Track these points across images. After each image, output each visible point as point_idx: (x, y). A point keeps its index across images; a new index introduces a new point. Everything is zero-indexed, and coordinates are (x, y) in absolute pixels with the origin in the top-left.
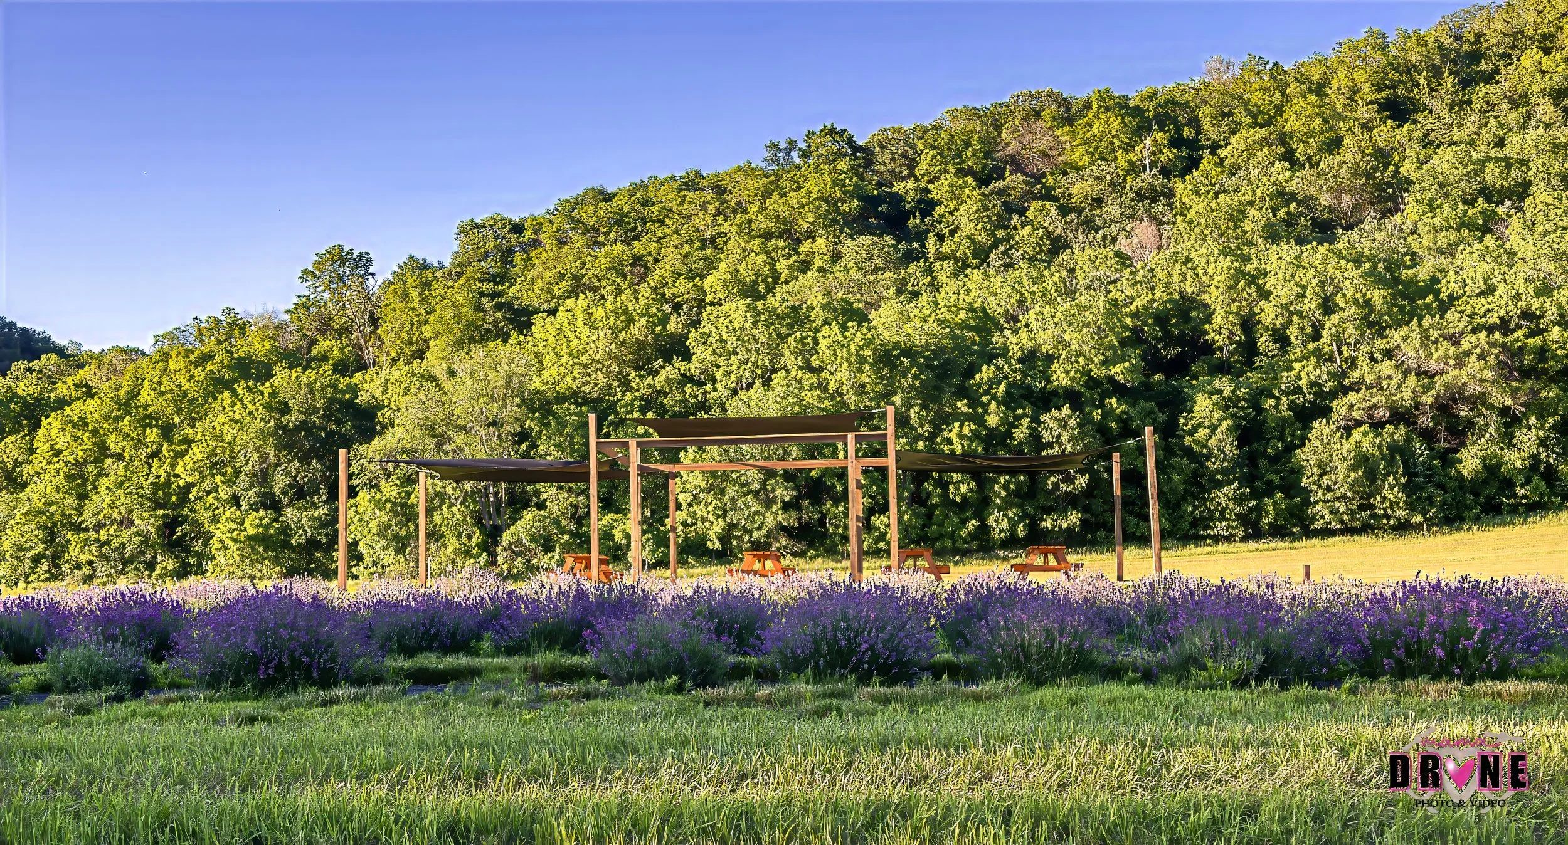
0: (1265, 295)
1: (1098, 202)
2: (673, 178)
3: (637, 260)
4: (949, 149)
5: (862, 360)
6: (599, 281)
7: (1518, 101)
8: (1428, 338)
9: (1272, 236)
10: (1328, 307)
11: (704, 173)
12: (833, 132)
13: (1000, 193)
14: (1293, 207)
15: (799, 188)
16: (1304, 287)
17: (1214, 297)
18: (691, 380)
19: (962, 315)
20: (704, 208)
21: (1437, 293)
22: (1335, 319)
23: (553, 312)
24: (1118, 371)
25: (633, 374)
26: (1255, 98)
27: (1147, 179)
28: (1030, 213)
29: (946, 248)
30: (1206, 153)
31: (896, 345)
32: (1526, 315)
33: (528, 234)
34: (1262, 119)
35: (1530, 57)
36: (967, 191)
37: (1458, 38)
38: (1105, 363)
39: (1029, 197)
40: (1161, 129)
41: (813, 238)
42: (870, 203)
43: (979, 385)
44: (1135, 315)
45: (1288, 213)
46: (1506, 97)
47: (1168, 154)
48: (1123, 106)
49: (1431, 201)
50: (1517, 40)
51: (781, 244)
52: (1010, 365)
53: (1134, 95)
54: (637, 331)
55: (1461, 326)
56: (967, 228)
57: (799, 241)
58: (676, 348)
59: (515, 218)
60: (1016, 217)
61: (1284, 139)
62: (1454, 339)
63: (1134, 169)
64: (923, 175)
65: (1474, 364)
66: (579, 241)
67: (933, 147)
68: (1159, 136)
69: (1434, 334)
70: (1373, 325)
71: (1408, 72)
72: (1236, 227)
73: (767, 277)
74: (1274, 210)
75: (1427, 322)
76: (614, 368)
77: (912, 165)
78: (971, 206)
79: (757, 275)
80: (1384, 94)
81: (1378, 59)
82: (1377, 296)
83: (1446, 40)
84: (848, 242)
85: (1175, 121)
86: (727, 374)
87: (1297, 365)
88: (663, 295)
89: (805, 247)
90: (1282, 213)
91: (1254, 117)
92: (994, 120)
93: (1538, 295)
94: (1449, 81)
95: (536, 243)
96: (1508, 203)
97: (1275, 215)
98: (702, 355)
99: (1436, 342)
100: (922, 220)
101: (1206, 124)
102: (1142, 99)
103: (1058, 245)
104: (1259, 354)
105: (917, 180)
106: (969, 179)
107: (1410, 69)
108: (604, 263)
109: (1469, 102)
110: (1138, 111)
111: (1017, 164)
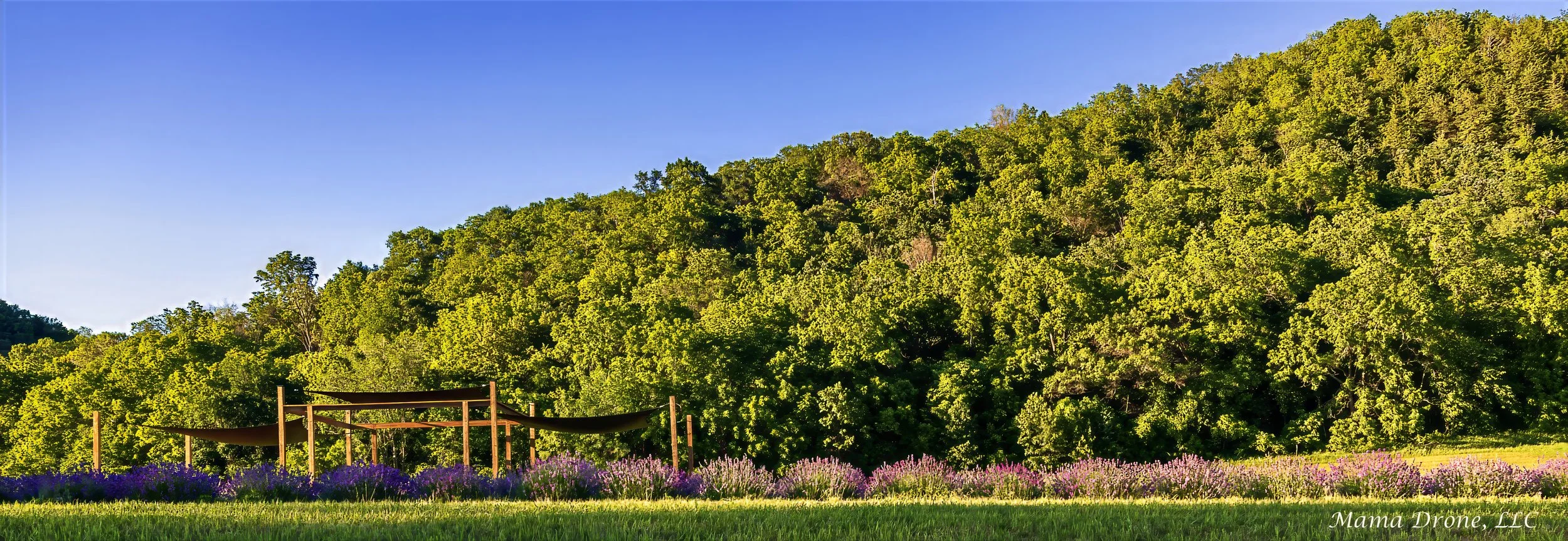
0: (998, 296)
1: (893, 222)
2: (563, 200)
3: (528, 267)
4: (781, 179)
5: (681, 347)
6: (496, 282)
7: (1228, 143)
8: (1115, 330)
9: (1019, 248)
10: (1044, 307)
11: (590, 196)
12: (688, 163)
13: (816, 214)
14: (1038, 227)
15: (660, 209)
16: (1025, 292)
17: (963, 299)
18: (555, 363)
19: (769, 313)
20: (583, 225)
21: (1126, 295)
22: (1047, 315)
23: (452, 308)
24: (880, 356)
25: (510, 357)
26: (1024, 141)
27: (935, 203)
28: (839, 231)
29: (771, 258)
30: (981, 183)
31: (710, 336)
32: (1189, 312)
33: (446, 243)
34: (1025, 156)
35: (1240, 107)
36: (790, 213)
37: (1187, 92)
38: (869, 350)
39: (838, 218)
40: (948, 164)
41: (667, 250)
42: (714, 222)
43: (773, 367)
44: (901, 313)
45: (1035, 232)
46: (1219, 139)
47: (951, 184)
48: (918, 146)
49: (1143, 222)
50: (1231, 93)
51: (641, 254)
52: (799, 351)
53: (929, 137)
54: (514, 323)
55: (1140, 321)
56: (789, 242)
57: (656, 253)
58: (541, 337)
59: (436, 231)
60: (827, 234)
61: (1040, 173)
62: (1135, 331)
63: (923, 196)
64: (760, 200)
65: (1146, 351)
66: (484, 250)
67: (766, 177)
68: (945, 170)
69: (1121, 327)
70: (1074, 318)
71: (1146, 119)
72: (991, 243)
73: (628, 281)
74: (1024, 230)
75: (1116, 317)
76: (495, 353)
77: (752, 191)
78: (793, 225)
79: (620, 279)
80: (1125, 137)
81: (1122, 109)
82: (1079, 298)
83: (1178, 94)
84: (694, 253)
85: (959, 157)
86: (580, 358)
87: (1019, 352)
88: (546, 294)
89: (660, 257)
90: (1030, 232)
91: (1020, 155)
92: (817, 157)
93: (1196, 298)
94: (1176, 126)
95: (452, 252)
96: (1201, 224)
97: (1024, 234)
98: (563, 343)
99: (1121, 334)
100: (755, 235)
101: (983, 160)
102: (935, 141)
103: (859, 256)
104: (994, 343)
105: (754, 204)
106: (792, 204)
107: (1148, 117)
108: (500, 268)
109: (1191, 144)
110: (931, 150)
111: (835, 192)
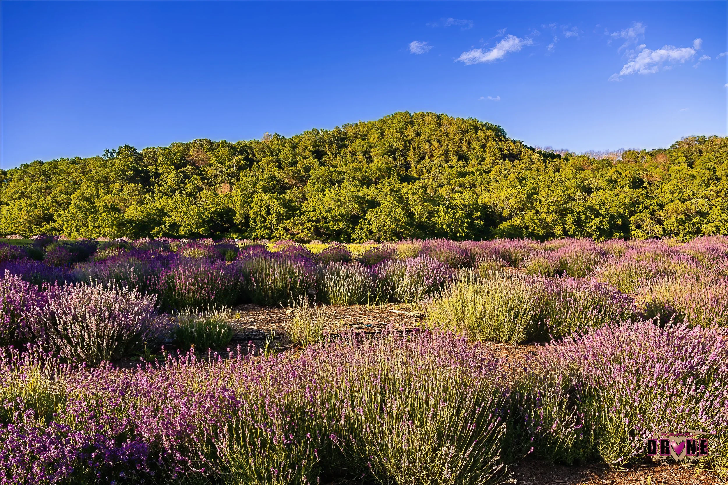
0: (251, 208)
1: (216, 177)
2: (68, 159)
3: (48, 188)
4: (169, 156)
5: (113, 224)
6: (32, 194)
7: (353, 154)
8: (295, 224)
9: (265, 190)
10: (269, 213)
11: (82, 158)
12: (128, 147)
13: (183, 172)
14: (275, 182)
15: (113, 165)
16: (262, 207)
17: (237, 209)
18: (55, 229)
19: (154, 211)
20: (76, 171)
21: (300, 210)
22: (270, 217)
23: (8, 205)
24: (200, 230)
25: (34, 226)
26: (273, 147)
27: (234, 170)
28: (192, 179)
29: (161, 189)
30: (255, 163)
31: (127, 220)
32: (323, 217)
33: (9, 175)
34: (273, 153)
35: (359, 140)
36: (171, 170)
37: (340, 133)
38: (196, 228)
39: (193, 174)
40: (242, 155)
41: (114, 183)
42: (137, 172)
43: (154, 233)
44: (211, 213)
45: (273, 184)
46: (350, 152)
47: (242, 163)
48: (230, 147)
49: (315, 182)
50: (356, 135)
51: (102, 184)
52: (165, 227)
53: (235, 143)
54: (37, 212)
55: (304, 220)
56: (170, 183)
57: (109, 184)
58: (49, 218)
59: (5, 170)
60: (187, 180)
61: (278, 161)
62: (303, 224)
63: (230, 167)
64: (159, 164)
65: (306, 232)
66: (27, 179)
67: (162, 155)
68: (240, 156)
69: (297, 222)
70: (280, 219)
71: (323, 143)
72: (254, 187)
73: (95, 196)
74: (268, 183)
75: (296, 218)
76: (27, 225)
77: (156, 160)
78: (173, 175)
79: (91, 195)
80: (314, 149)
81: (314, 138)
82: (282, 210)
83: (336, 134)
84: (127, 185)
85: (247, 152)
86: (67, 228)
87: (257, 231)
88: (56, 200)
89: (111, 186)
90: (271, 184)
91: (272, 153)
92: (187, 147)
93: (326, 212)
94: (334, 146)
95: (11, 180)
96: (337, 185)
97: (269, 185)
98: (59, 221)
99: (297, 225)
100: (155, 179)
101: (256, 154)
102: (237, 145)
103: (200, 189)
104: (249, 227)
105: (156, 166)
106: (173, 167)
107: (324, 142)
108: (34, 188)
109: (340, 153)
110: (235, 148)
111: (193, 163)
